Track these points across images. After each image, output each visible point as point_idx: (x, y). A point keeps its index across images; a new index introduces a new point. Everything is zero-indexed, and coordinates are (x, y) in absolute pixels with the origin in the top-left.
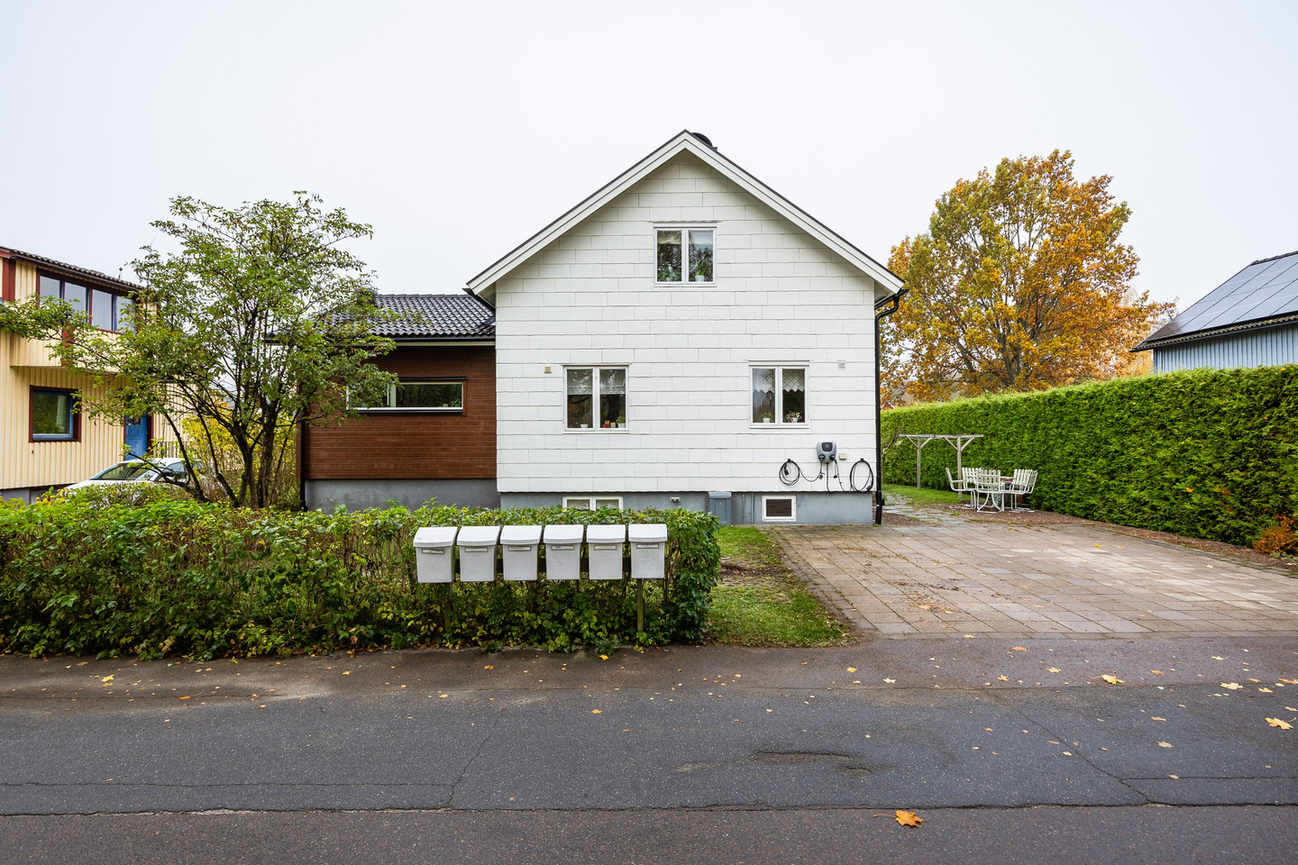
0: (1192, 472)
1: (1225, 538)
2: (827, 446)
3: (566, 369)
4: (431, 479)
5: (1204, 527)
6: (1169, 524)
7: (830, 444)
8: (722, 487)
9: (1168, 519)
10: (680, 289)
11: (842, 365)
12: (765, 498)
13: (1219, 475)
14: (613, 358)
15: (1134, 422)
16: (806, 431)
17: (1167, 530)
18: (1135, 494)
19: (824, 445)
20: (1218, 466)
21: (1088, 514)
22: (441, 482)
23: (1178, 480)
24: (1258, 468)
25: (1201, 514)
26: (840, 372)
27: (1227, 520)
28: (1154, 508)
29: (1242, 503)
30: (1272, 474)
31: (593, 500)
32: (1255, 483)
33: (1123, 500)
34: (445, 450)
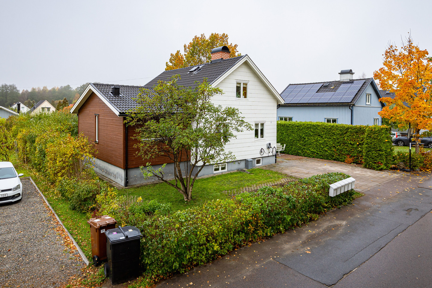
0: (328, 146)
1: (335, 160)
2: (270, 144)
5: (330, 158)
6: (321, 157)
9: (321, 156)
10: (241, 100)
11: (271, 122)
12: (256, 159)
13: (334, 147)
15: (312, 134)
16: (265, 140)
17: (321, 158)
18: (312, 150)
20: (334, 145)
21: (298, 154)
23: (324, 148)
24: (343, 146)
25: (330, 155)
26: (271, 124)
27: (336, 156)
28: (317, 153)
29: (339, 153)
30: (346, 147)
32: (342, 149)
33: (308, 151)
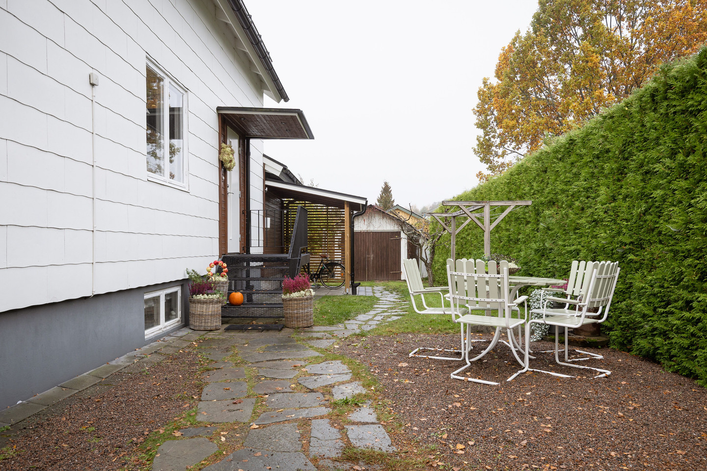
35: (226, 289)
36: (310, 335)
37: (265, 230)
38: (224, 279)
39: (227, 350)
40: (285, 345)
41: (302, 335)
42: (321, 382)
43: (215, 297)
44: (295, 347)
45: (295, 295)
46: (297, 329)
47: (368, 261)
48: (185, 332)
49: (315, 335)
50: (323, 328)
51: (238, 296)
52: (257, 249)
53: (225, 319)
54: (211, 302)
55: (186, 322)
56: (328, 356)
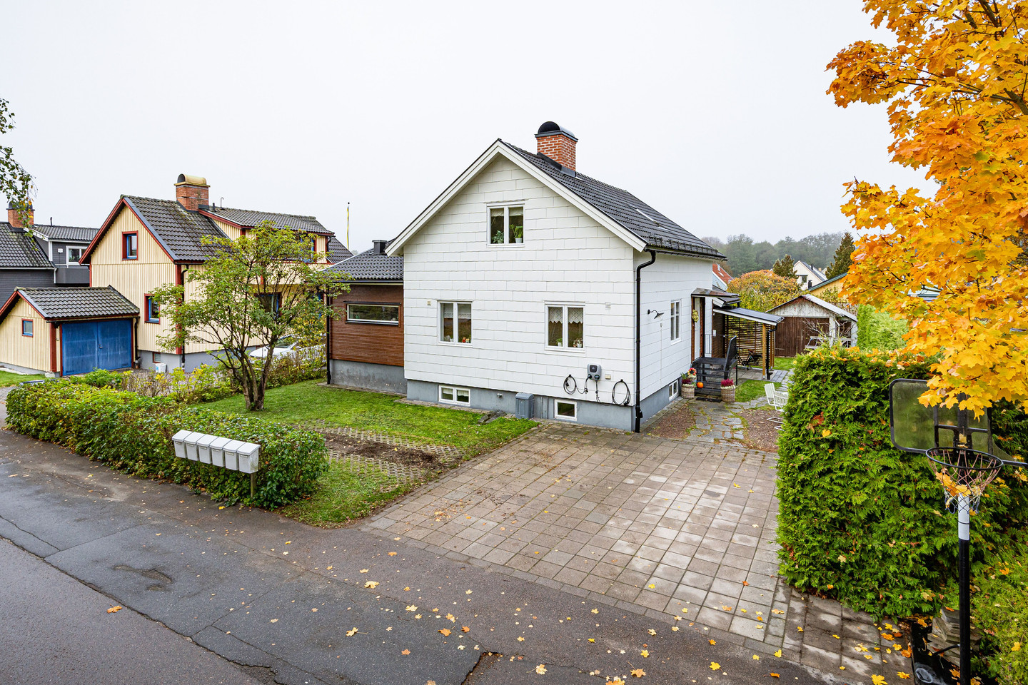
2: (593, 368)
3: (439, 303)
4: (384, 365)
7: (596, 367)
8: (526, 390)
10: (502, 249)
11: (608, 306)
12: (556, 401)
14: (464, 297)
16: (584, 355)
19: (591, 366)
22: (389, 367)
26: (606, 312)
31: (455, 389)
34: (390, 347)
35: (695, 381)
36: (732, 406)
37: (713, 338)
38: (695, 377)
39: (699, 409)
40: (721, 409)
41: (729, 406)
42: (731, 423)
43: (692, 385)
44: (725, 411)
45: (726, 388)
46: (727, 402)
47: (798, 341)
48: (680, 399)
49: (734, 406)
50: (739, 403)
51: (701, 384)
52: (708, 354)
53: (696, 394)
54: (691, 387)
55: (680, 394)
56: (736, 415)
